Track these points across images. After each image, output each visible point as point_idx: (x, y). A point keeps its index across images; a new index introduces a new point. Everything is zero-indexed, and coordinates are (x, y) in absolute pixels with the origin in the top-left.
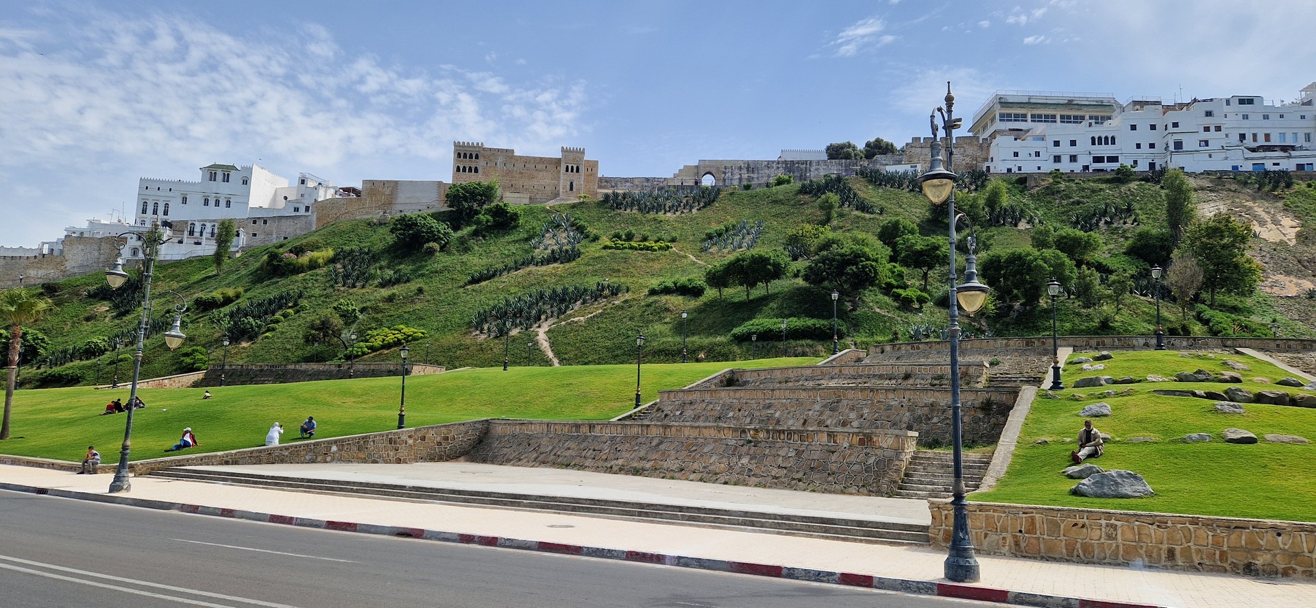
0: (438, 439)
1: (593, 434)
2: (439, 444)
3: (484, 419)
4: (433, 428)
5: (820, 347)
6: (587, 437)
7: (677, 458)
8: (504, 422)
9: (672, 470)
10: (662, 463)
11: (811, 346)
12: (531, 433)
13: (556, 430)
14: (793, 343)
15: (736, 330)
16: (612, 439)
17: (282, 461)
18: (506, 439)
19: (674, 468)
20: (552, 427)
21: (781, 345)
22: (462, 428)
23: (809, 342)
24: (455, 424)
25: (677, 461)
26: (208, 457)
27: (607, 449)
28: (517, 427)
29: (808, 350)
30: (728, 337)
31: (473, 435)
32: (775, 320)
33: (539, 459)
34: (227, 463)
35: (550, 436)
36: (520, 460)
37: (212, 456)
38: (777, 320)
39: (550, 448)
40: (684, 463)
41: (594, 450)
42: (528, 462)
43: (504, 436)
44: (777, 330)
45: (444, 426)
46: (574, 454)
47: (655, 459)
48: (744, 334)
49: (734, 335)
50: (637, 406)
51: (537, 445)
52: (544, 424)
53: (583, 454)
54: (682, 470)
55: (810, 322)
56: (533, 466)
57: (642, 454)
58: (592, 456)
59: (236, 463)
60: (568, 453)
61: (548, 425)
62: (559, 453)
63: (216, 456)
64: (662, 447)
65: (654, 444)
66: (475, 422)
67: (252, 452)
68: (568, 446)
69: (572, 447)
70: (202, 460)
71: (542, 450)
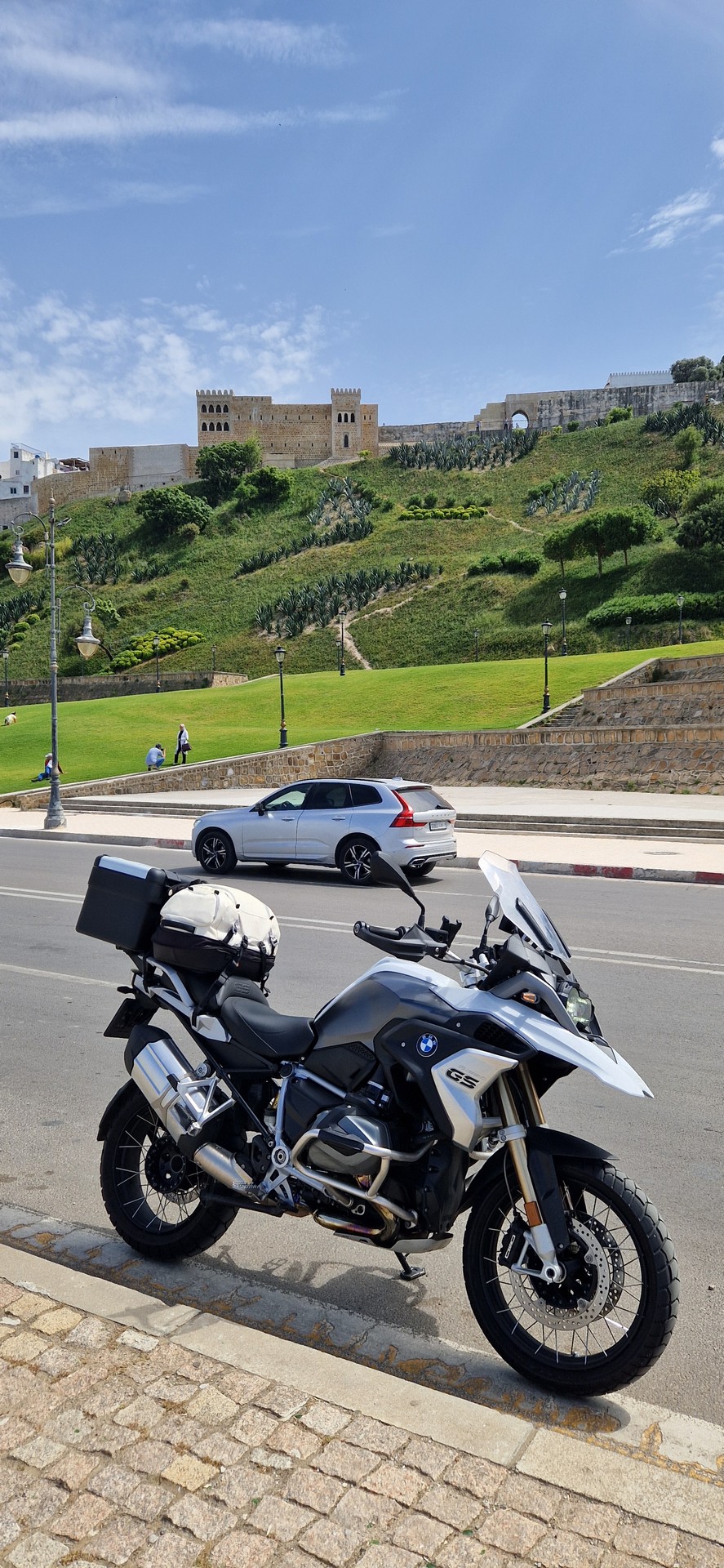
0: (329, 758)
1: (547, 744)
2: (330, 763)
3: (377, 732)
4: (321, 745)
5: (705, 629)
6: (539, 749)
7: (685, 769)
8: (407, 735)
9: (682, 783)
10: (665, 775)
11: (694, 628)
12: (449, 746)
13: (488, 741)
14: (670, 625)
15: (593, 614)
16: (579, 749)
17: (177, 788)
18: (414, 755)
19: (685, 780)
20: (482, 738)
21: (655, 629)
22: (353, 744)
23: (690, 623)
24: (346, 739)
25: (686, 773)
26: (98, 786)
27: (576, 761)
28: (427, 740)
29: (689, 633)
30: (582, 622)
31: (367, 753)
32: (643, 597)
33: (476, 776)
34: (118, 792)
35: (482, 749)
36: (445, 779)
37: (102, 785)
38: (646, 598)
39: (487, 763)
40: (698, 773)
41: (556, 764)
42: (459, 780)
43: (410, 752)
44: (648, 609)
45: (334, 742)
46: (526, 768)
47: (653, 771)
48: (604, 618)
49: (591, 620)
50: (546, 710)
51: (464, 761)
52: (470, 734)
53: (541, 768)
54: (697, 783)
55: (691, 598)
56: (470, 785)
57: (630, 765)
58: (556, 771)
59: (127, 792)
60: (517, 768)
61: (475, 736)
62: (503, 769)
63: (106, 785)
64: (659, 755)
65: (645, 752)
66: (367, 737)
67: (143, 779)
68: (515, 760)
69: (521, 760)
70: (91, 789)
71: (476, 766)
